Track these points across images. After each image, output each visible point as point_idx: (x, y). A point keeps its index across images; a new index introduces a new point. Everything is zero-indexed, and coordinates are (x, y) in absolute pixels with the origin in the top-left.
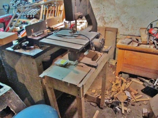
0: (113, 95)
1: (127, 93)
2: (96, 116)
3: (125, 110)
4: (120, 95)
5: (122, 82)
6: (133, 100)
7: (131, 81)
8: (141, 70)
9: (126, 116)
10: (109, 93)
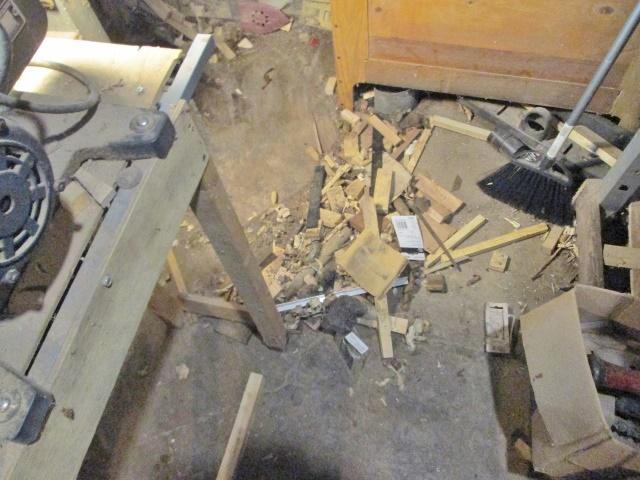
0: (333, 254)
1: (404, 225)
2: (251, 409)
3: (393, 334)
4: (363, 251)
5: (378, 148)
6: (438, 260)
7: (423, 128)
8: (476, 68)
9: (403, 368)
10: (309, 241)
